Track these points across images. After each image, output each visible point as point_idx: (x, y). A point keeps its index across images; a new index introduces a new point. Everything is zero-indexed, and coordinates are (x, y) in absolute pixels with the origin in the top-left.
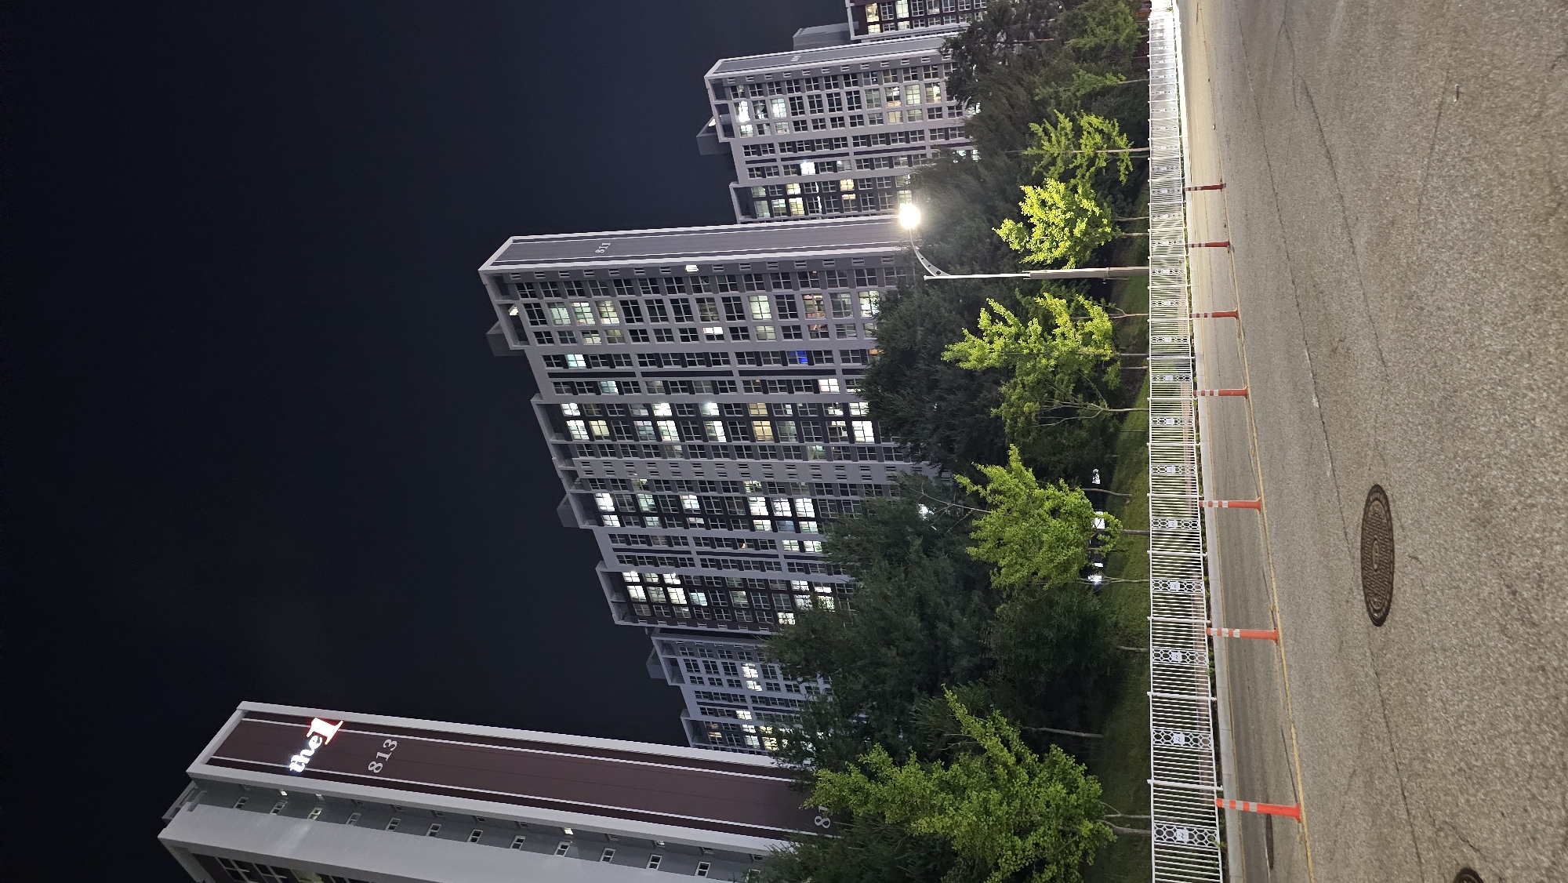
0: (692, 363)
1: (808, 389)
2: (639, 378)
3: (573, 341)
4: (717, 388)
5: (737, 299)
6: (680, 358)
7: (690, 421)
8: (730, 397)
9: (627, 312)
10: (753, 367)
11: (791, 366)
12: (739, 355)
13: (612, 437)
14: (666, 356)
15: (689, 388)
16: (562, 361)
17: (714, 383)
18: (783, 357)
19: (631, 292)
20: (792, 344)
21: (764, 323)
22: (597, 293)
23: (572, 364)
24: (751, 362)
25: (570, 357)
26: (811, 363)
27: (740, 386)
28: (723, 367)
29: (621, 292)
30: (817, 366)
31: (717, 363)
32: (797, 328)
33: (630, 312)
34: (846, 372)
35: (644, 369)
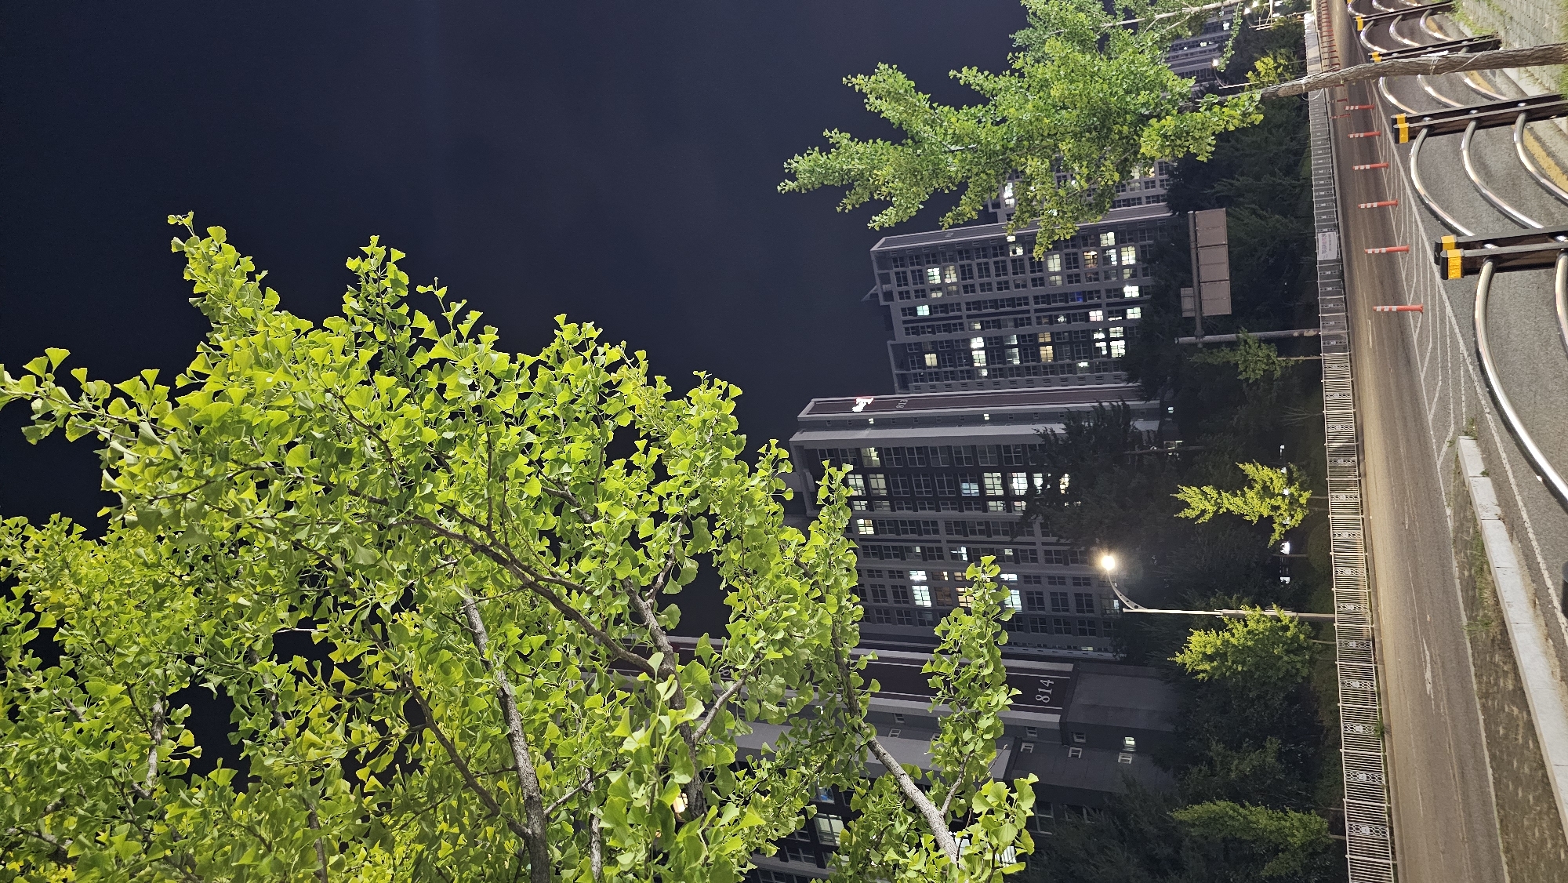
0: (1003, 306)
1: (1081, 320)
2: (965, 320)
3: (924, 296)
4: (1018, 323)
6: (995, 303)
7: (996, 350)
8: (1026, 330)
9: (963, 273)
10: (1044, 306)
11: (1071, 303)
12: (1036, 298)
13: (939, 366)
14: (985, 302)
15: (998, 325)
16: (914, 311)
17: (1015, 320)
18: (1065, 297)
19: (968, 258)
20: (1075, 287)
21: (1055, 274)
22: (945, 261)
23: (920, 313)
24: (1043, 302)
25: (919, 308)
26: (1085, 300)
27: (1034, 320)
28: (1024, 307)
29: (962, 259)
30: (1089, 302)
31: (1020, 305)
32: (1078, 275)
33: (964, 273)
34: (1108, 305)
35: (969, 313)
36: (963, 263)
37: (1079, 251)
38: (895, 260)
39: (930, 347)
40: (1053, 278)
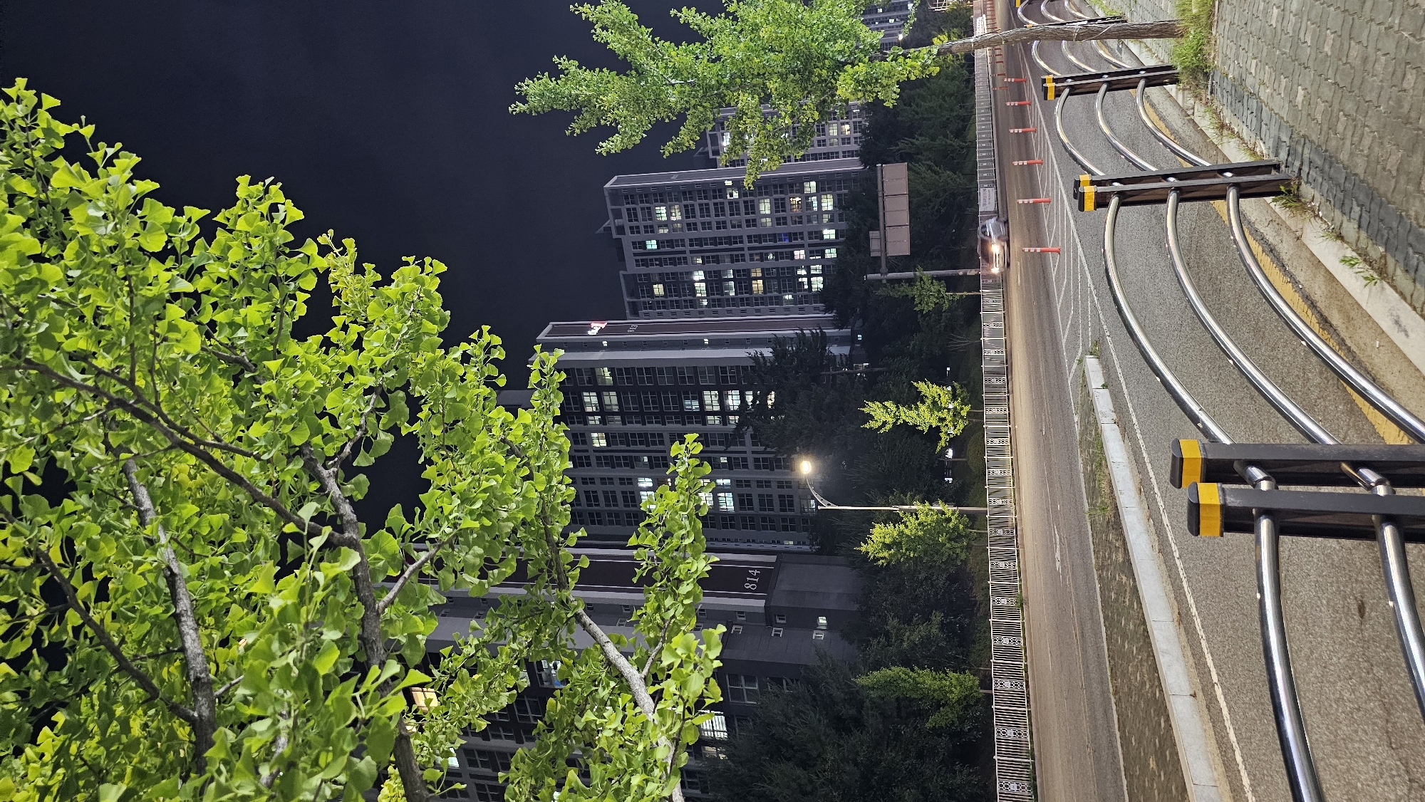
0: (721, 244)
1: (787, 258)
2: (688, 255)
3: (652, 232)
4: (734, 259)
5: (753, 201)
6: (715, 241)
7: (714, 282)
8: (740, 265)
9: (687, 212)
10: (757, 244)
11: (779, 243)
12: (749, 237)
13: (665, 296)
14: (706, 239)
15: (717, 260)
16: (644, 246)
17: (732, 255)
18: (774, 237)
19: (691, 199)
20: (782, 229)
21: (766, 216)
22: (671, 200)
23: (649, 247)
24: (755, 241)
25: (648, 242)
26: (790, 241)
27: (747, 257)
28: (739, 245)
29: (686, 199)
30: (794, 242)
31: (736, 243)
32: (785, 218)
34: (810, 245)
35: (692, 248)
36: (686, 203)
37: (787, 197)
38: (626, 197)
39: (657, 279)
40: (763, 220)
